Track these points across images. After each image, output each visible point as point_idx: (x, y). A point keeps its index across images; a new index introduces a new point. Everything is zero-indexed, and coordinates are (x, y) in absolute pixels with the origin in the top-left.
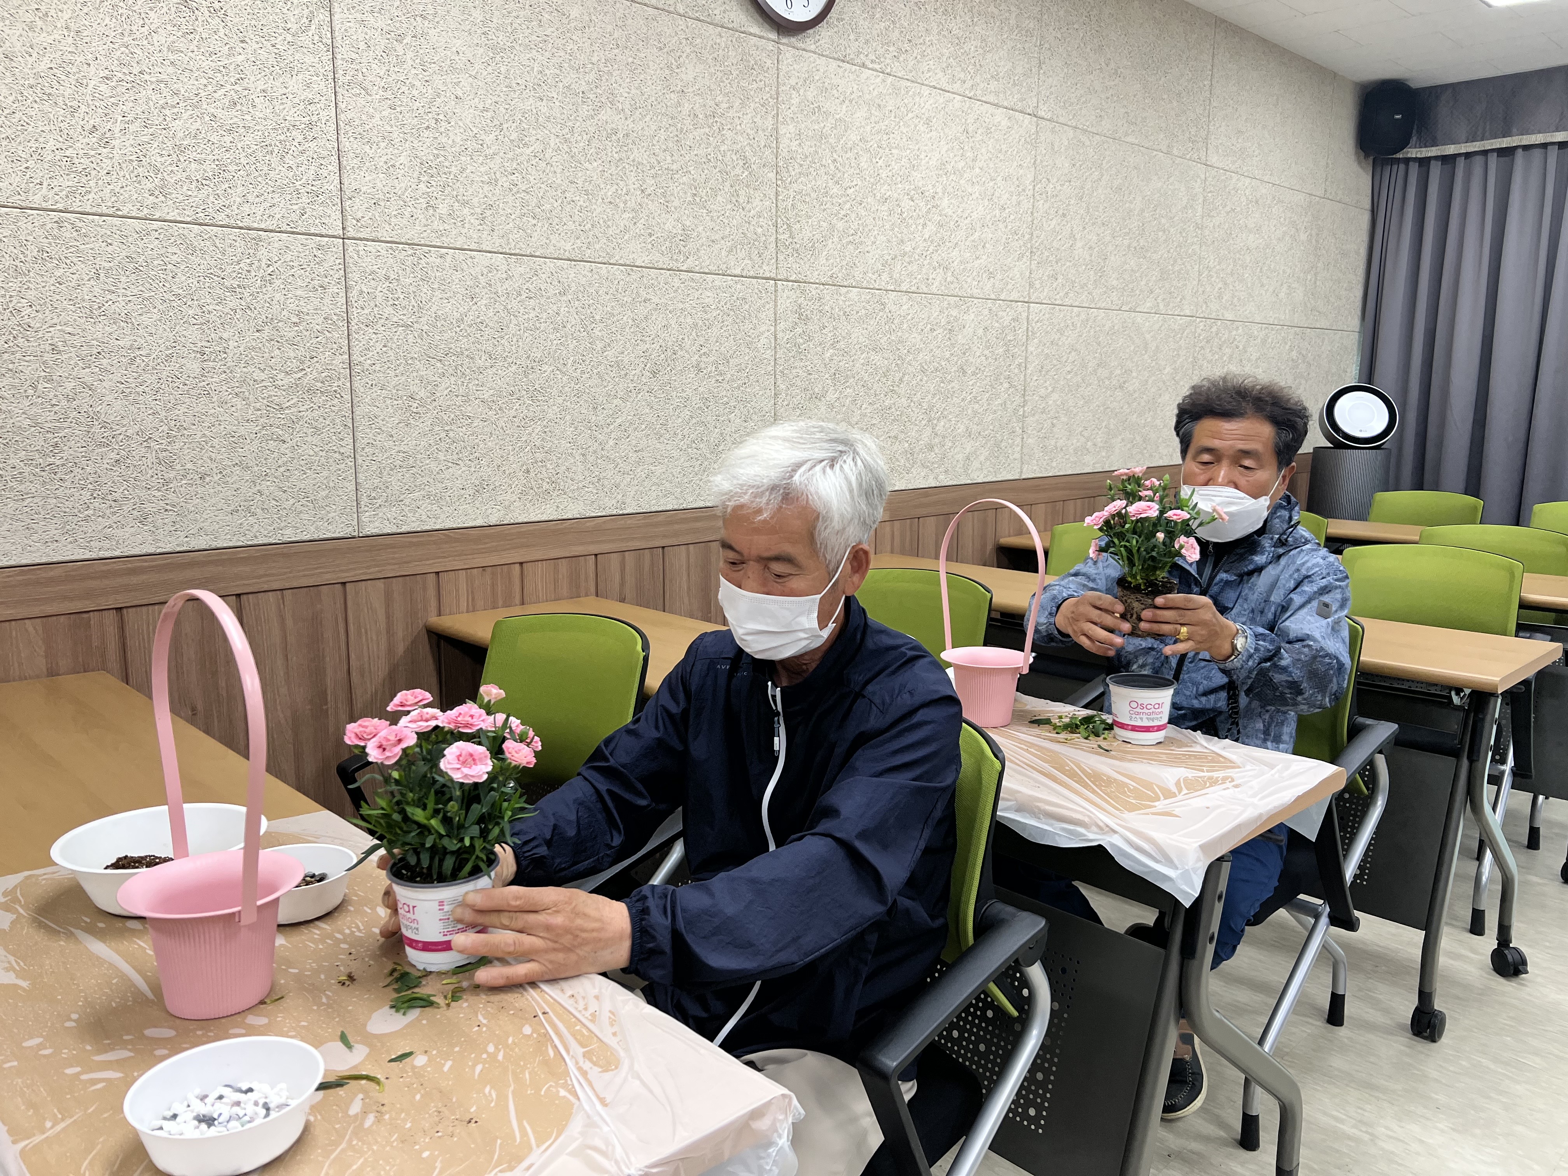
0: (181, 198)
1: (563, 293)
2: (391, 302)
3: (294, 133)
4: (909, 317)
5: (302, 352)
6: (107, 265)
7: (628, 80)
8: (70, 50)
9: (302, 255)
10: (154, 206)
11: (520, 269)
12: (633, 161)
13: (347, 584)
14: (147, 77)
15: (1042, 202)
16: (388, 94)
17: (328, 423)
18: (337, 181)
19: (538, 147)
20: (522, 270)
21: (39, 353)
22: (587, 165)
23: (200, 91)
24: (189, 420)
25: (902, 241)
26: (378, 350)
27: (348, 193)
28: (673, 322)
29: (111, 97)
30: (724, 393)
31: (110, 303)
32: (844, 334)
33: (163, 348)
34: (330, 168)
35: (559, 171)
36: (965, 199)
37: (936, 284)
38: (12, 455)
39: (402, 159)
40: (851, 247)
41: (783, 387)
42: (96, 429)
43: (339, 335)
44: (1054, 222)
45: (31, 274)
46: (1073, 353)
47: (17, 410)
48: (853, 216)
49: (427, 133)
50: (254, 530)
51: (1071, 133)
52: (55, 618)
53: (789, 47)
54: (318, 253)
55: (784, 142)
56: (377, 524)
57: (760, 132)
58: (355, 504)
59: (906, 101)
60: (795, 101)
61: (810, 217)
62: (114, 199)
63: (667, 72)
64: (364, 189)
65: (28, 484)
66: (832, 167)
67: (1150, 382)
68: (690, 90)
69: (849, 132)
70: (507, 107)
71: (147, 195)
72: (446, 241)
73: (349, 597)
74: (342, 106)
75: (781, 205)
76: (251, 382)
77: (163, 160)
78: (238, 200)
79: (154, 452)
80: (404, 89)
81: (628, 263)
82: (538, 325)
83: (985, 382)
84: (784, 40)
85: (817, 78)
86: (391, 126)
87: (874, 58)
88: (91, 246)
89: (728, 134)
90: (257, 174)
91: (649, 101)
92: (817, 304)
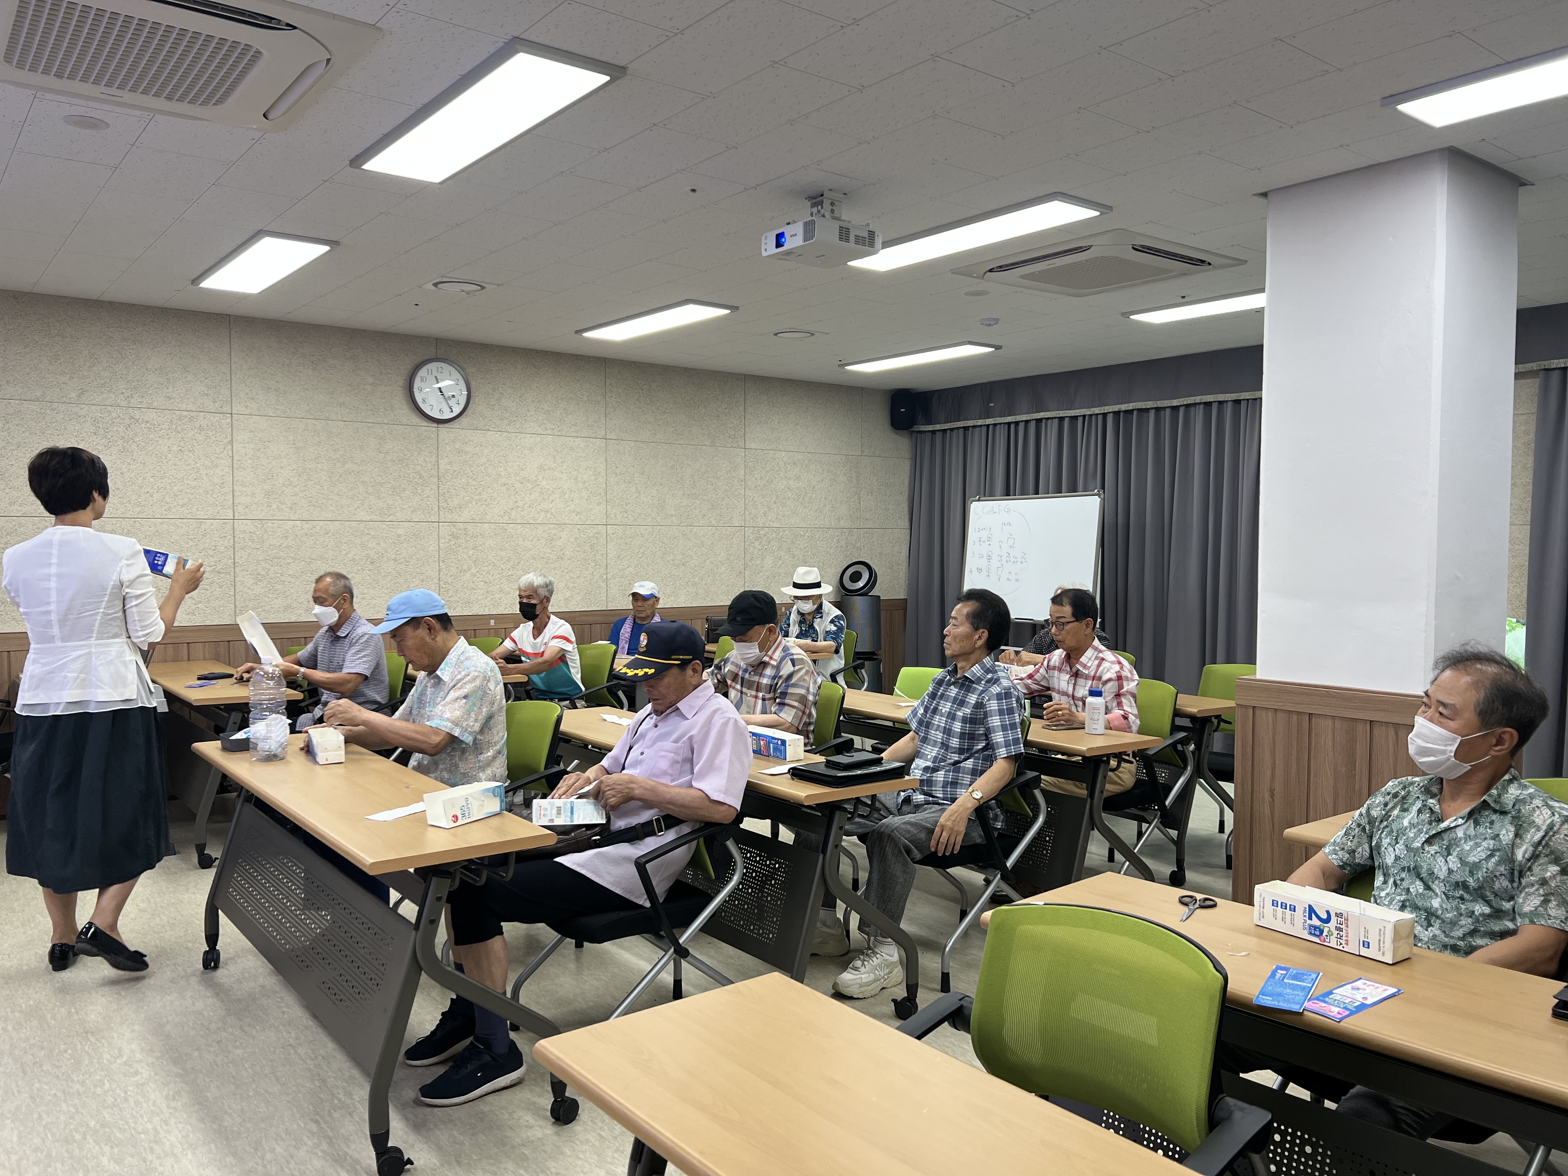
1: (327, 533)
2: (251, 541)
3: (217, 486)
4: (523, 535)
5: (216, 559)
7: (360, 452)
9: (217, 526)
10: (166, 514)
11: (306, 526)
12: (362, 481)
13: (229, 642)
15: (612, 478)
16: (253, 470)
17: (225, 583)
18: (232, 501)
19: (316, 481)
20: (308, 526)
22: (340, 485)
26: (245, 558)
27: (236, 504)
28: (382, 542)
29: (155, 482)
30: (410, 570)
32: (480, 544)
34: (230, 496)
35: (326, 488)
36: (557, 480)
37: (541, 519)
39: (258, 491)
40: (484, 506)
41: (443, 567)
43: (231, 553)
44: (623, 486)
46: (643, 548)
48: (485, 493)
49: (268, 481)
50: (195, 621)
51: (633, 444)
53: (443, 429)
54: (224, 526)
55: (442, 467)
57: (429, 464)
58: (234, 613)
59: (515, 442)
60: (448, 449)
61: (459, 495)
62: (153, 513)
63: (379, 446)
64: (242, 502)
66: (471, 473)
68: (391, 451)
69: (481, 458)
70: (303, 468)
71: (163, 511)
72: (275, 518)
74: (235, 475)
75: (441, 492)
77: (170, 500)
78: (195, 510)
80: (260, 467)
81: (359, 520)
82: (315, 546)
83: (577, 563)
84: (440, 426)
85: (460, 438)
86: (254, 480)
87: (494, 426)
88: (144, 528)
89: (411, 466)
90: (202, 501)
91: (370, 458)
92: (464, 531)
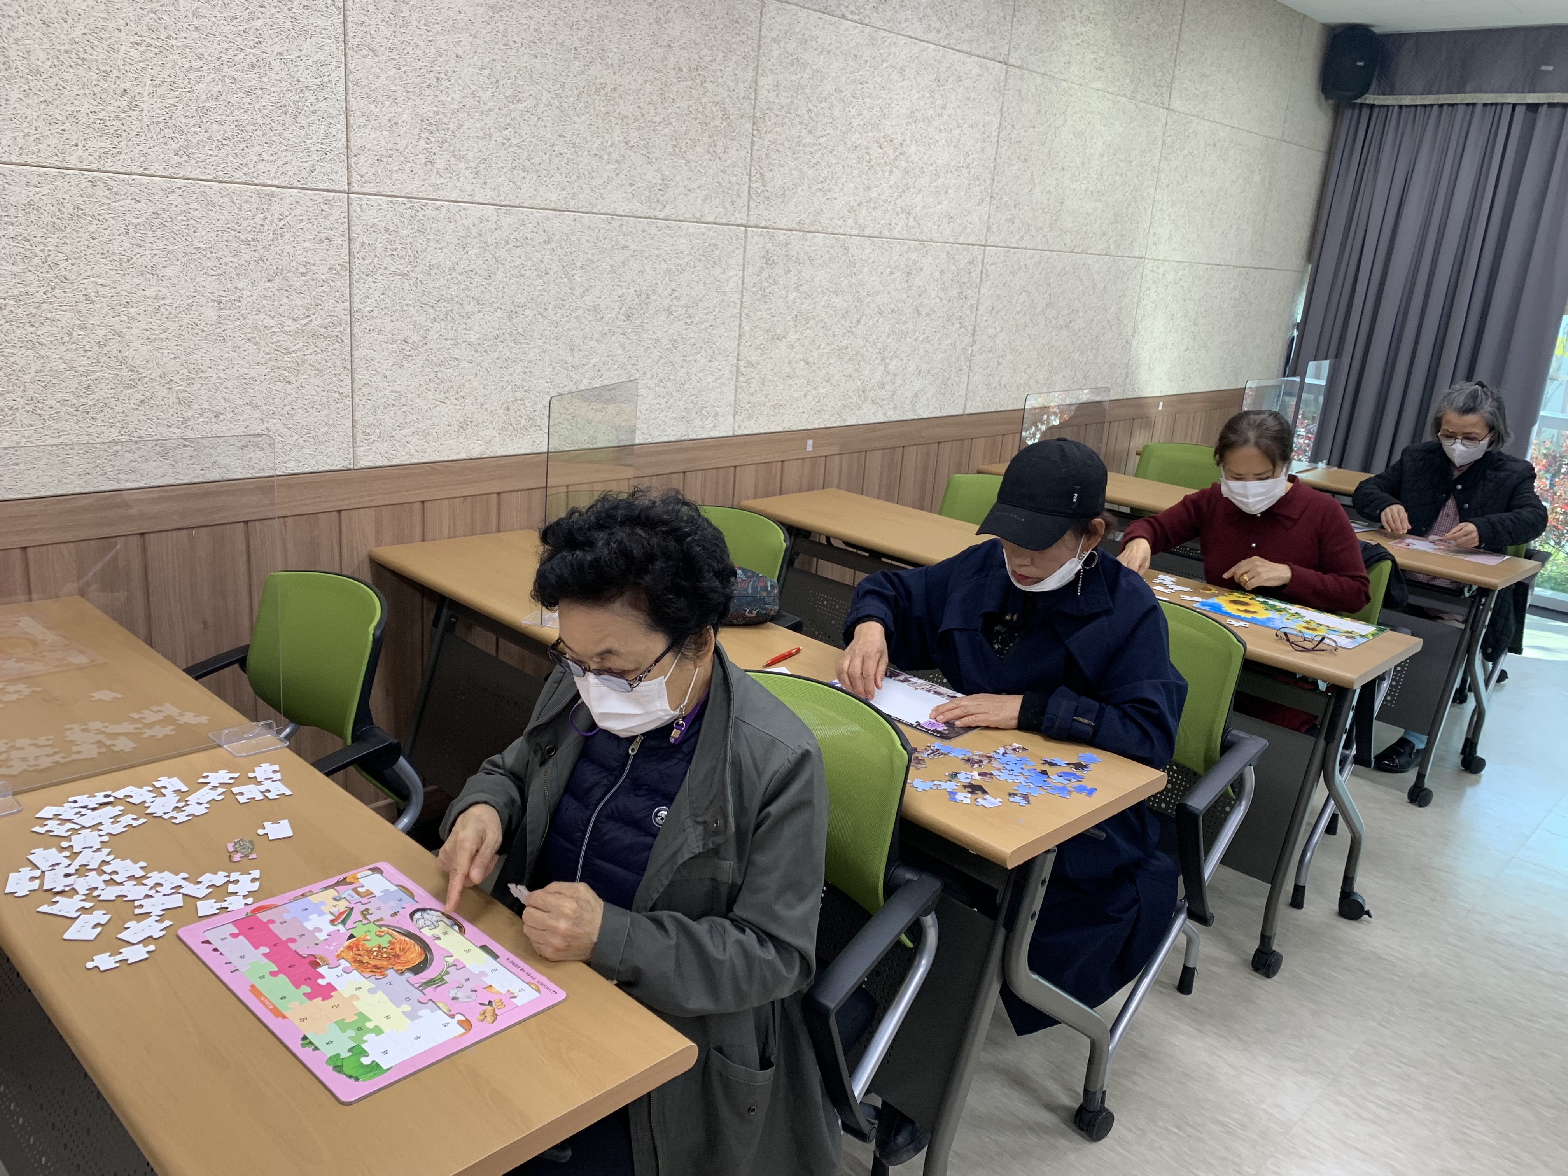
0: (203, 157)
1: (548, 241)
2: (389, 253)
3: (307, 94)
4: (870, 261)
5: (308, 300)
6: (136, 221)
7: (618, 36)
8: (102, 15)
9: (311, 209)
10: (179, 165)
11: (509, 220)
12: (619, 114)
13: (343, 513)
14: (174, 42)
15: (1005, 148)
16: (394, 55)
17: (329, 365)
18: (344, 140)
19: (531, 102)
21: (74, 303)
22: (576, 118)
23: (222, 55)
24: (207, 363)
25: (869, 188)
26: (377, 297)
27: (355, 151)
28: (647, 268)
29: (140, 62)
30: (692, 335)
31: (138, 256)
32: (807, 278)
33: (184, 298)
34: (338, 126)
35: (549, 125)
36: (932, 146)
37: (898, 228)
38: (50, 396)
39: (405, 117)
40: (819, 194)
41: (747, 328)
42: (124, 372)
43: (341, 284)
44: (1016, 167)
45: (68, 230)
46: (1024, 294)
47: (55, 356)
48: (824, 164)
49: (428, 91)
50: (262, 464)
51: (1039, 80)
52: (86, 543)
54: (325, 207)
55: (763, 93)
56: (370, 458)
57: (741, 85)
58: (351, 440)
59: (882, 51)
60: (775, 53)
61: (783, 166)
62: (143, 159)
63: (656, 27)
64: (369, 146)
65: (64, 422)
66: (806, 116)
67: (1095, 320)
68: (677, 44)
69: (825, 82)
70: (504, 64)
71: (172, 155)
72: (442, 194)
73: (344, 524)
74: (351, 67)
75: (756, 155)
76: (262, 329)
77: (187, 121)
78: (255, 158)
79: (175, 394)
80: (409, 49)
81: (609, 212)
82: (523, 272)
83: (938, 323)
85: (797, 30)
86: (396, 85)
87: (853, 9)
88: (122, 203)
89: (710, 86)
90: (272, 134)
91: (637, 56)
92: (784, 249)
